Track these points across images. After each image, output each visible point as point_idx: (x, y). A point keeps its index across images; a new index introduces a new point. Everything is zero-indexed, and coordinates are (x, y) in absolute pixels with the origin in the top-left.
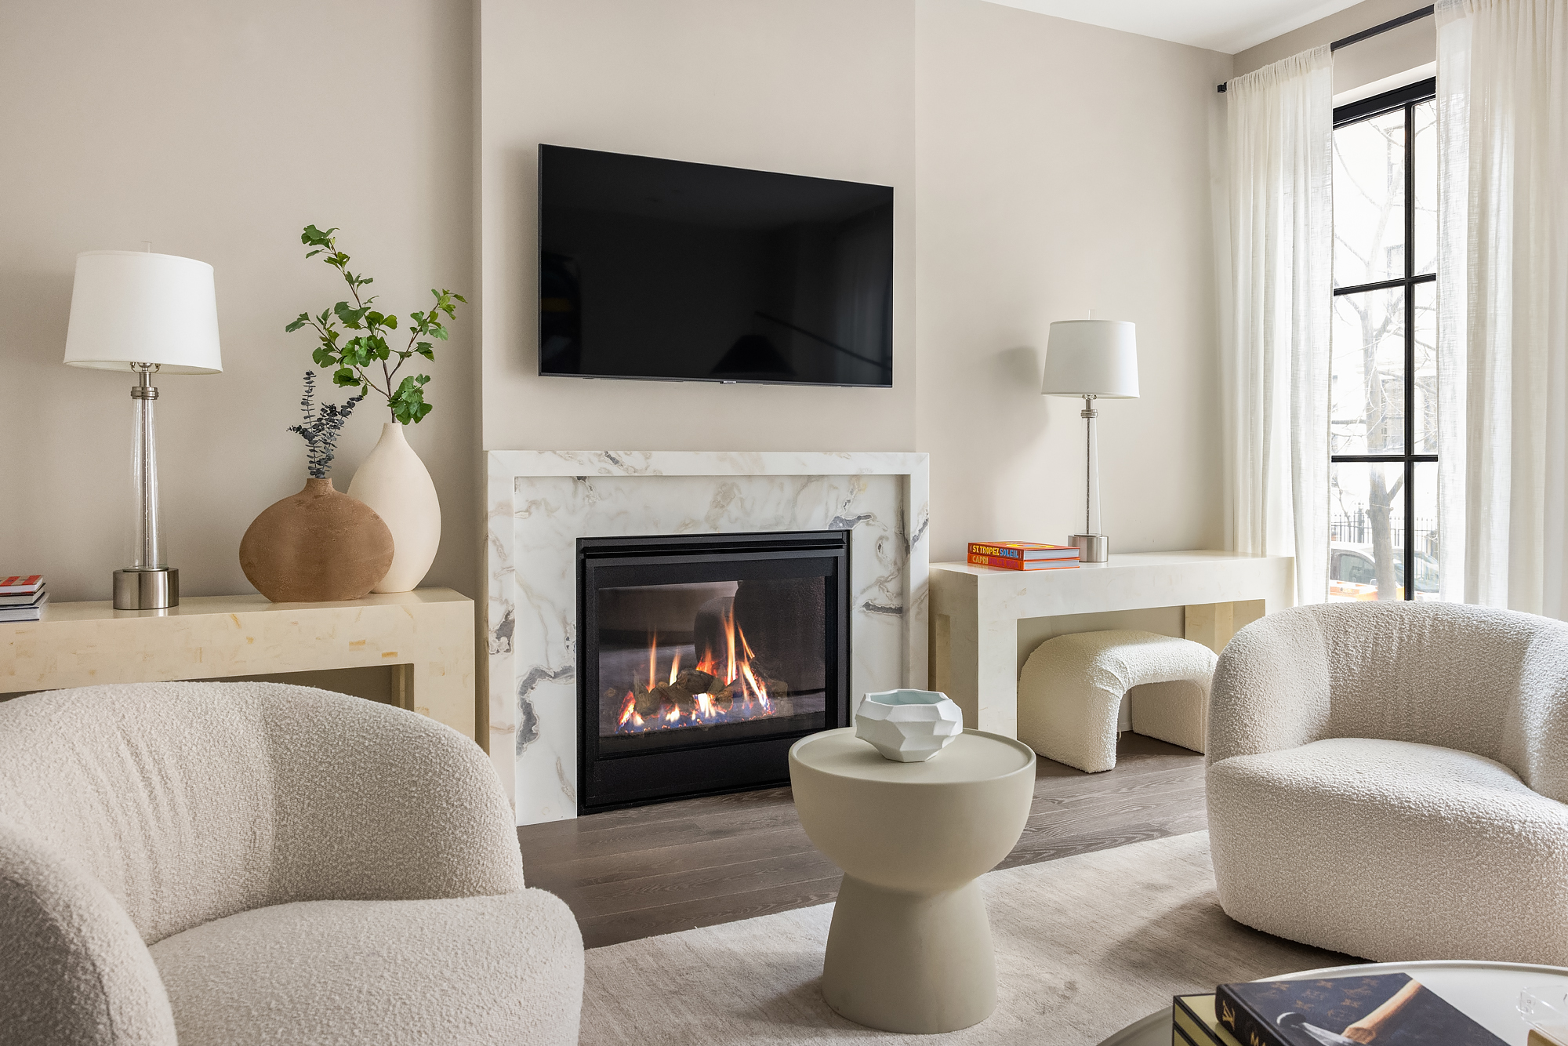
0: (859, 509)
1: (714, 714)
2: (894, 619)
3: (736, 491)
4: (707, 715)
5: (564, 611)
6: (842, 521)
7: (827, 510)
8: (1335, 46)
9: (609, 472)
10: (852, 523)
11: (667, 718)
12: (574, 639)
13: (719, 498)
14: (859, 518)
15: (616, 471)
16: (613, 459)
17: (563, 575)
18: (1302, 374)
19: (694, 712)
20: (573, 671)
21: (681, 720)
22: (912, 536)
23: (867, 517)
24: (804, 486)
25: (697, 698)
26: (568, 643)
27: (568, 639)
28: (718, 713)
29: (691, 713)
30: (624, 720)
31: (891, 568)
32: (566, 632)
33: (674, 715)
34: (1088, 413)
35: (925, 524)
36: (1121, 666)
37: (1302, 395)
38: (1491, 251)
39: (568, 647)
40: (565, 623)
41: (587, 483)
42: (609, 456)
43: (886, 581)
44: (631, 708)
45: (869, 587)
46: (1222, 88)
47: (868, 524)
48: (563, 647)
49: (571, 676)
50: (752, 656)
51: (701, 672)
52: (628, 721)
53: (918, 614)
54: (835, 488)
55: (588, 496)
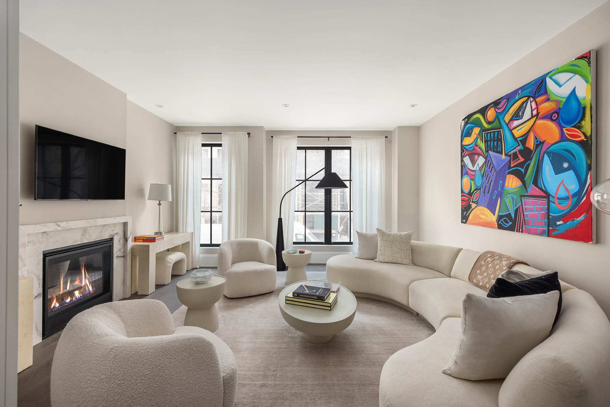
0: (115, 232)
1: (79, 296)
2: (122, 259)
3: (87, 230)
4: (77, 297)
5: (39, 275)
6: (112, 235)
7: (109, 233)
8: (202, 133)
9: (57, 229)
10: (114, 236)
11: (66, 302)
12: (42, 284)
13: (83, 233)
14: (115, 234)
15: (59, 229)
16: (58, 225)
17: (38, 264)
18: (195, 196)
19: (74, 297)
20: (41, 294)
21: (70, 301)
22: (128, 237)
23: (117, 233)
24: (104, 227)
25: (75, 293)
26: (40, 286)
27: (40, 284)
28: (80, 296)
29: (73, 298)
30: (52, 306)
31: (122, 246)
32: (39, 282)
33: (68, 300)
34: (160, 204)
35: (131, 234)
36: (172, 260)
37: (195, 200)
38: (232, 178)
39: (40, 287)
40: (39, 279)
41: (46, 233)
42: (57, 224)
43: (121, 250)
44: (55, 301)
45: (117, 252)
46: (175, 133)
47: (117, 235)
48: (38, 287)
49: (41, 296)
50: (88, 277)
51: (76, 284)
52: (54, 306)
53: (129, 256)
54: (111, 227)
55: (46, 237)
